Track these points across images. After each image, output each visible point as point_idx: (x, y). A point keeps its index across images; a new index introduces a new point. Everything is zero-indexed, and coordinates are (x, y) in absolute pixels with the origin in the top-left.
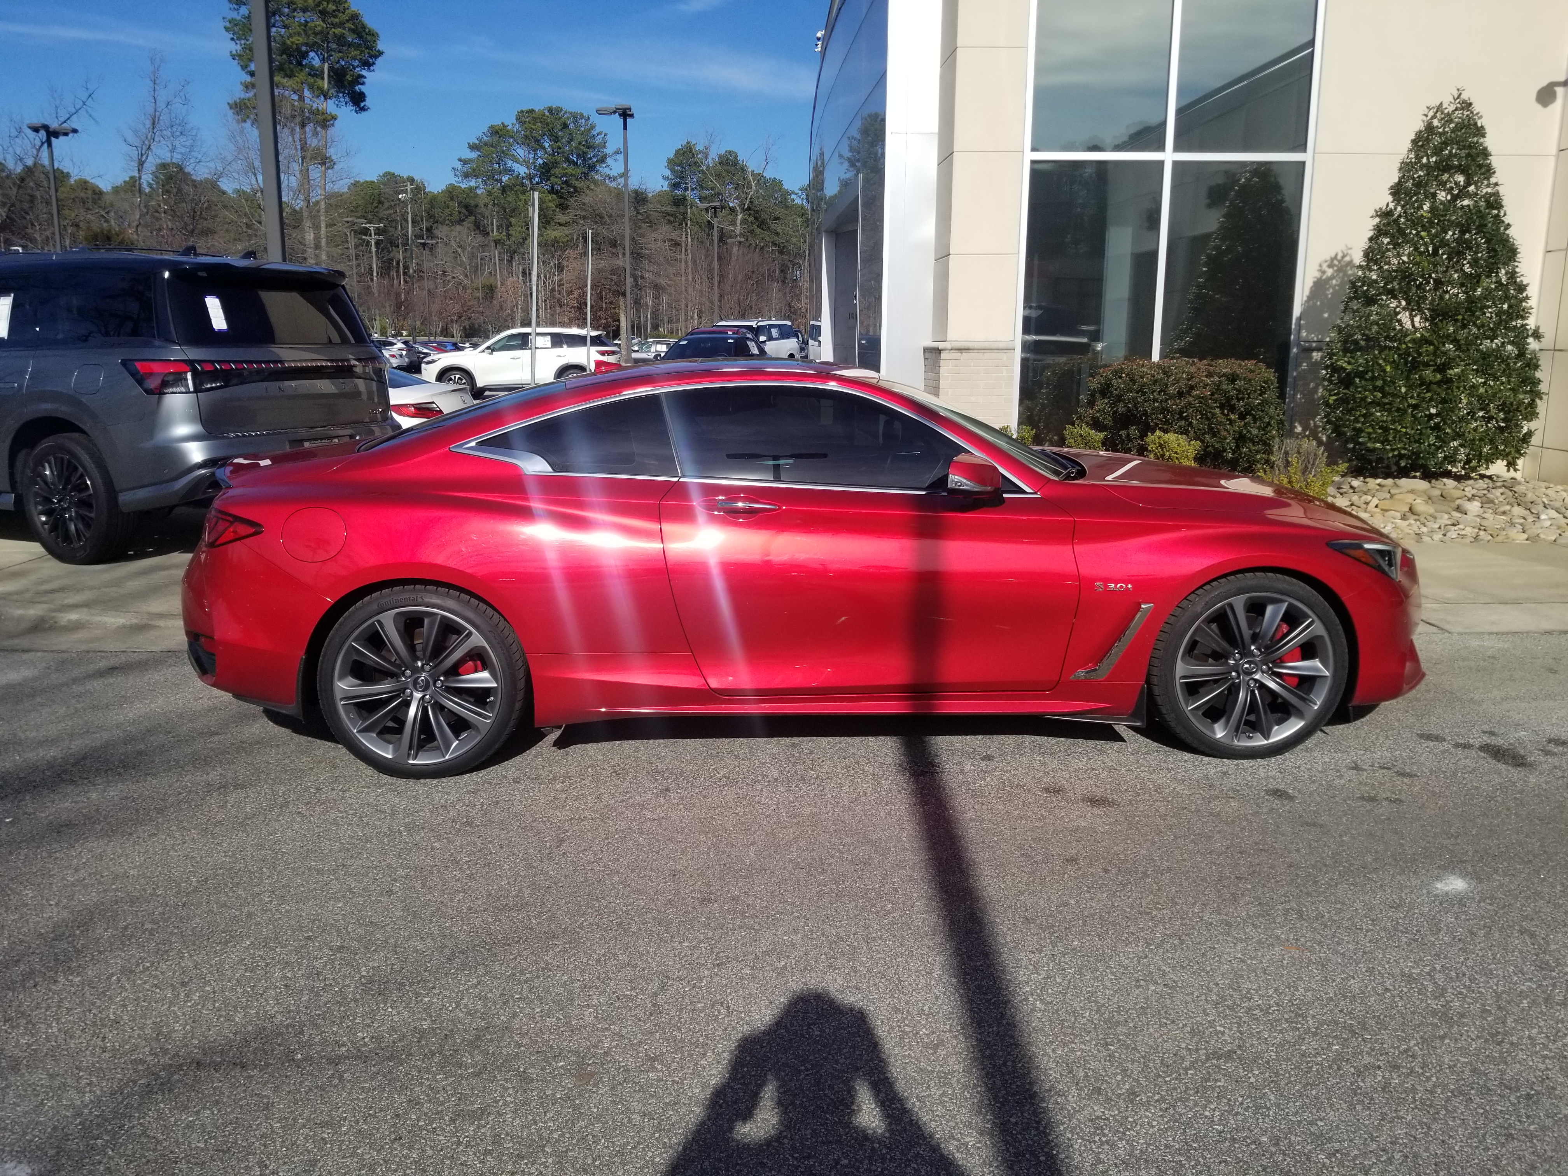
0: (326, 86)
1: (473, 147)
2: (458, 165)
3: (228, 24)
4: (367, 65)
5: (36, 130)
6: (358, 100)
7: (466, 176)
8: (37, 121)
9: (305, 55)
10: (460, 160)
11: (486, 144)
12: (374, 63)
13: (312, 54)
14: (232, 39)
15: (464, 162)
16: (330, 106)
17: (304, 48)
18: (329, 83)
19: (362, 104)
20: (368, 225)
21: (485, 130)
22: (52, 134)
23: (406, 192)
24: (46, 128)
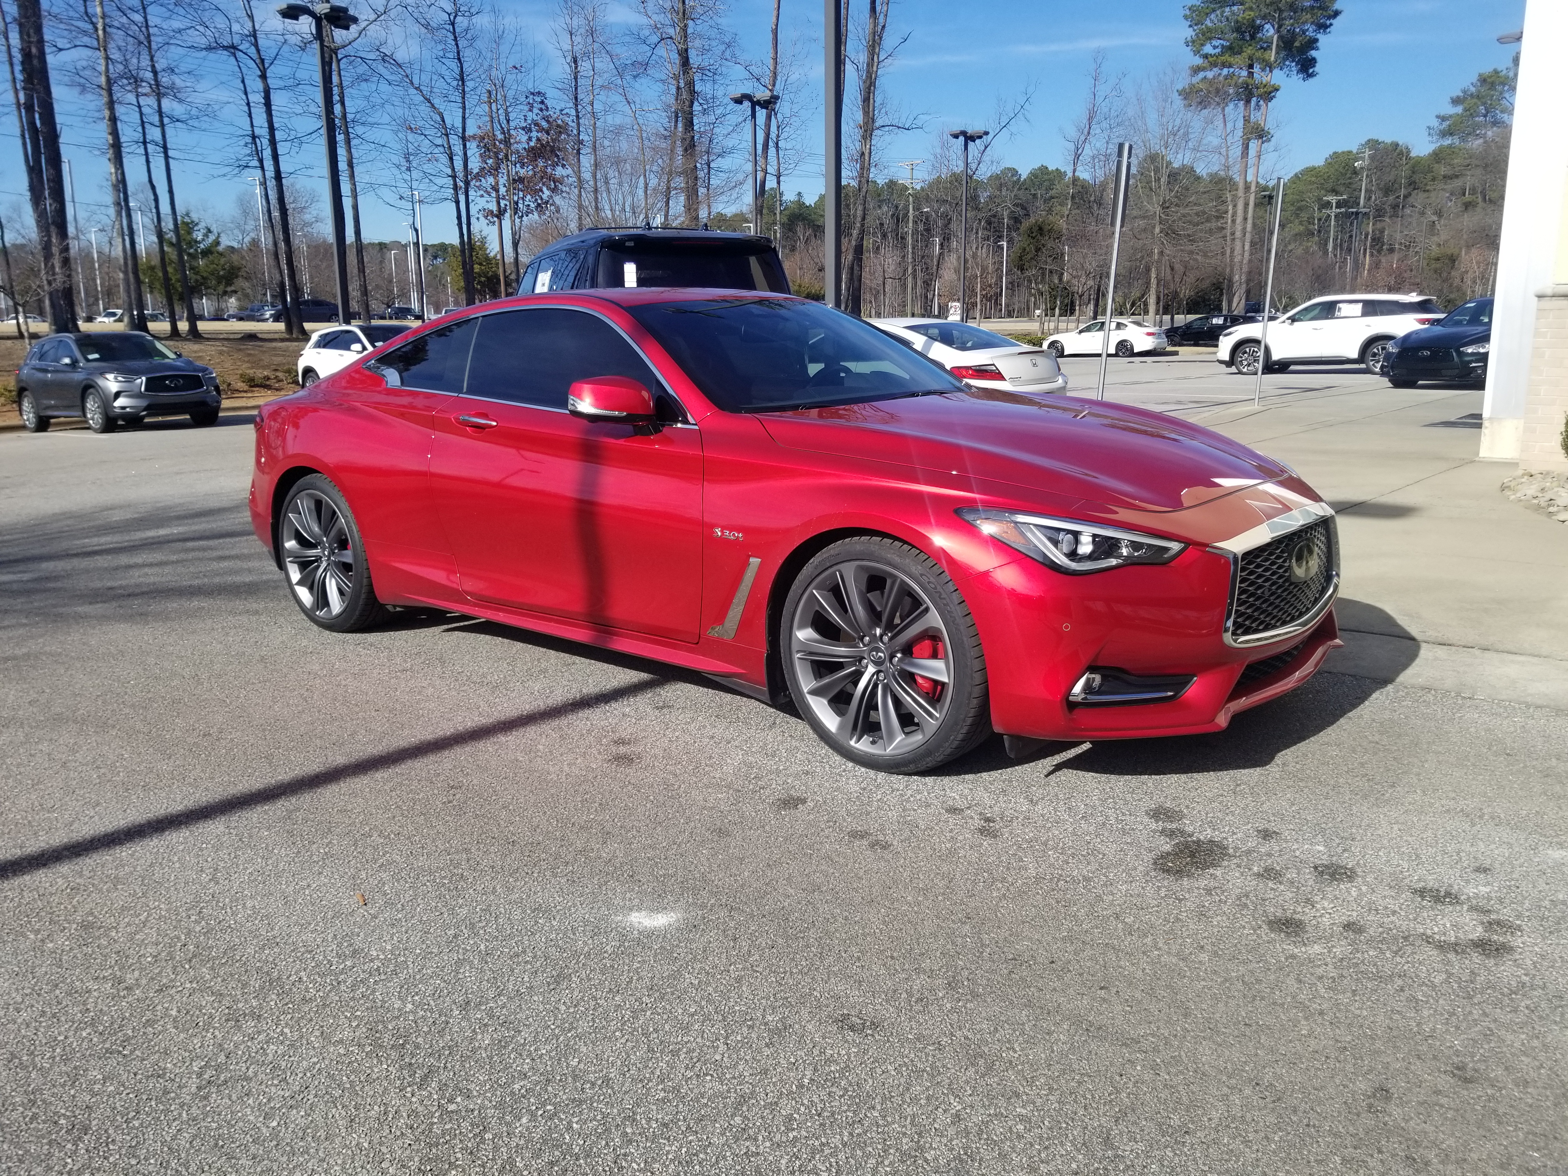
0: (1272, 59)
1: (1456, 101)
2: (1435, 123)
3: (1188, 12)
4: (1323, 27)
5: (956, 136)
6: (1307, 67)
7: (1444, 134)
8: (957, 129)
9: (1260, 28)
10: (1438, 117)
11: (1472, 95)
12: (1331, 25)
13: (1267, 26)
14: (1190, 26)
15: (1443, 119)
16: (1277, 77)
17: (1258, 22)
18: (1277, 53)
19: (1311, 71)
20: (1330, 198)
21: (1475, 80)
22: (969, 138)
23: (1363, 159)
24: (964, 133)
